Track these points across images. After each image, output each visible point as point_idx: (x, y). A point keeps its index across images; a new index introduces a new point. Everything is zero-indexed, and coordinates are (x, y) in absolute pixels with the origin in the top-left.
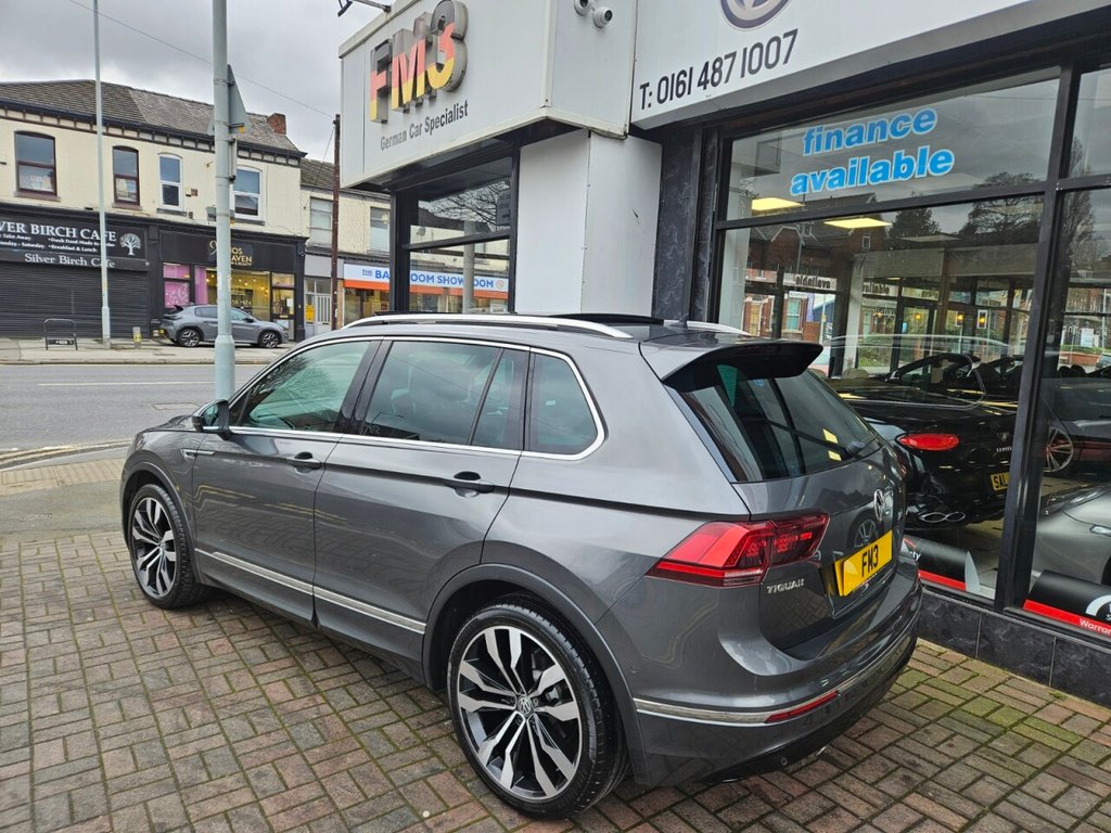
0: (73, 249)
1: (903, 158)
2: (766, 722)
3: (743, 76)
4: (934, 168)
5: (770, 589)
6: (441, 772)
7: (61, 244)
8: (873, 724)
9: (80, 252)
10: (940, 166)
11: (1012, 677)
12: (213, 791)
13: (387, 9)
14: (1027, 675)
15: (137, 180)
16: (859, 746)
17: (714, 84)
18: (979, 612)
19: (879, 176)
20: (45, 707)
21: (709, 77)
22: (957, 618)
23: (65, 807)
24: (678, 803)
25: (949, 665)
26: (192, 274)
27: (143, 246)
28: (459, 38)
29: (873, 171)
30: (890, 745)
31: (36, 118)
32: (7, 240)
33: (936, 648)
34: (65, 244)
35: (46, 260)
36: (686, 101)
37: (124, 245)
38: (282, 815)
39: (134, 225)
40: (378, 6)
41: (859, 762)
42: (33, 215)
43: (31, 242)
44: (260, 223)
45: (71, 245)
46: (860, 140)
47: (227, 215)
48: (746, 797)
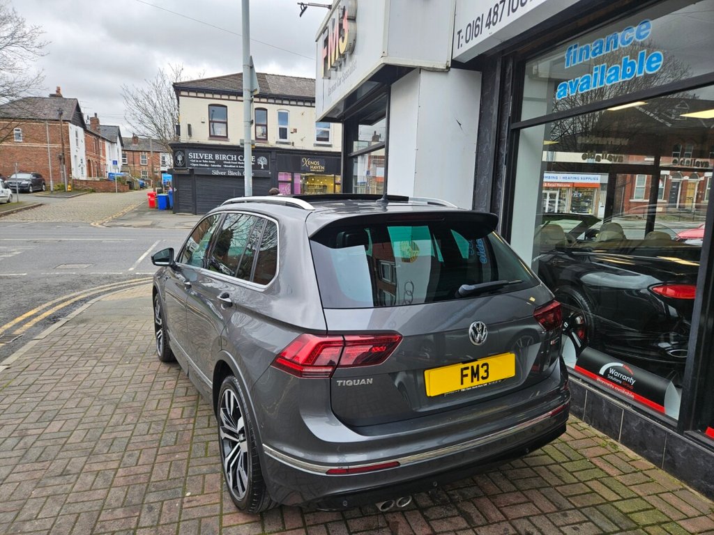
0: (234, 167)
1: (628, 62)
2: (327, 473)
3: (508, 15)
4: (649, 68)
5: (339, 382)
6: (216, 472)
7: (229, 165)
8: (524, 499)
9: (238, 168)
10: (653, 65)
11: (686, 489)
12: (104, 458)
13: (330, 7)
14: (699, 489)
15: (266, 126)
16: (498, 512)
17: (494, 24)
18: (665, 432)
19: (612, 78)
20: (71, 404)
21: (491, 20)
22: (651, 434)
23: (39, 454)
24: (334, 521)
25: (634, 469)
26: (293, 178)
27: (268, 163)
28: (353, 19)
29: (608, 75)
30: (524, 517)
31: (218, 96)
32: (204, 163)
33: (632, 454)
34: (231, 164)
35: (221, 173)
36: (481, 38)
37: (259, 163)
38: (122, 478)
39: (265, 152)
40: (324, 6)
41: (488, 523)
42: (215, 150)
43: (215, 164)
44: (330, 146)
45: (234, 165)
46: (601, 52)
47: (249, 143)
48: (382, 528)
